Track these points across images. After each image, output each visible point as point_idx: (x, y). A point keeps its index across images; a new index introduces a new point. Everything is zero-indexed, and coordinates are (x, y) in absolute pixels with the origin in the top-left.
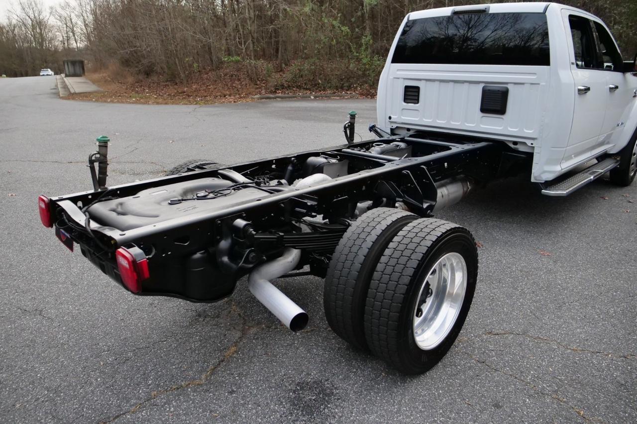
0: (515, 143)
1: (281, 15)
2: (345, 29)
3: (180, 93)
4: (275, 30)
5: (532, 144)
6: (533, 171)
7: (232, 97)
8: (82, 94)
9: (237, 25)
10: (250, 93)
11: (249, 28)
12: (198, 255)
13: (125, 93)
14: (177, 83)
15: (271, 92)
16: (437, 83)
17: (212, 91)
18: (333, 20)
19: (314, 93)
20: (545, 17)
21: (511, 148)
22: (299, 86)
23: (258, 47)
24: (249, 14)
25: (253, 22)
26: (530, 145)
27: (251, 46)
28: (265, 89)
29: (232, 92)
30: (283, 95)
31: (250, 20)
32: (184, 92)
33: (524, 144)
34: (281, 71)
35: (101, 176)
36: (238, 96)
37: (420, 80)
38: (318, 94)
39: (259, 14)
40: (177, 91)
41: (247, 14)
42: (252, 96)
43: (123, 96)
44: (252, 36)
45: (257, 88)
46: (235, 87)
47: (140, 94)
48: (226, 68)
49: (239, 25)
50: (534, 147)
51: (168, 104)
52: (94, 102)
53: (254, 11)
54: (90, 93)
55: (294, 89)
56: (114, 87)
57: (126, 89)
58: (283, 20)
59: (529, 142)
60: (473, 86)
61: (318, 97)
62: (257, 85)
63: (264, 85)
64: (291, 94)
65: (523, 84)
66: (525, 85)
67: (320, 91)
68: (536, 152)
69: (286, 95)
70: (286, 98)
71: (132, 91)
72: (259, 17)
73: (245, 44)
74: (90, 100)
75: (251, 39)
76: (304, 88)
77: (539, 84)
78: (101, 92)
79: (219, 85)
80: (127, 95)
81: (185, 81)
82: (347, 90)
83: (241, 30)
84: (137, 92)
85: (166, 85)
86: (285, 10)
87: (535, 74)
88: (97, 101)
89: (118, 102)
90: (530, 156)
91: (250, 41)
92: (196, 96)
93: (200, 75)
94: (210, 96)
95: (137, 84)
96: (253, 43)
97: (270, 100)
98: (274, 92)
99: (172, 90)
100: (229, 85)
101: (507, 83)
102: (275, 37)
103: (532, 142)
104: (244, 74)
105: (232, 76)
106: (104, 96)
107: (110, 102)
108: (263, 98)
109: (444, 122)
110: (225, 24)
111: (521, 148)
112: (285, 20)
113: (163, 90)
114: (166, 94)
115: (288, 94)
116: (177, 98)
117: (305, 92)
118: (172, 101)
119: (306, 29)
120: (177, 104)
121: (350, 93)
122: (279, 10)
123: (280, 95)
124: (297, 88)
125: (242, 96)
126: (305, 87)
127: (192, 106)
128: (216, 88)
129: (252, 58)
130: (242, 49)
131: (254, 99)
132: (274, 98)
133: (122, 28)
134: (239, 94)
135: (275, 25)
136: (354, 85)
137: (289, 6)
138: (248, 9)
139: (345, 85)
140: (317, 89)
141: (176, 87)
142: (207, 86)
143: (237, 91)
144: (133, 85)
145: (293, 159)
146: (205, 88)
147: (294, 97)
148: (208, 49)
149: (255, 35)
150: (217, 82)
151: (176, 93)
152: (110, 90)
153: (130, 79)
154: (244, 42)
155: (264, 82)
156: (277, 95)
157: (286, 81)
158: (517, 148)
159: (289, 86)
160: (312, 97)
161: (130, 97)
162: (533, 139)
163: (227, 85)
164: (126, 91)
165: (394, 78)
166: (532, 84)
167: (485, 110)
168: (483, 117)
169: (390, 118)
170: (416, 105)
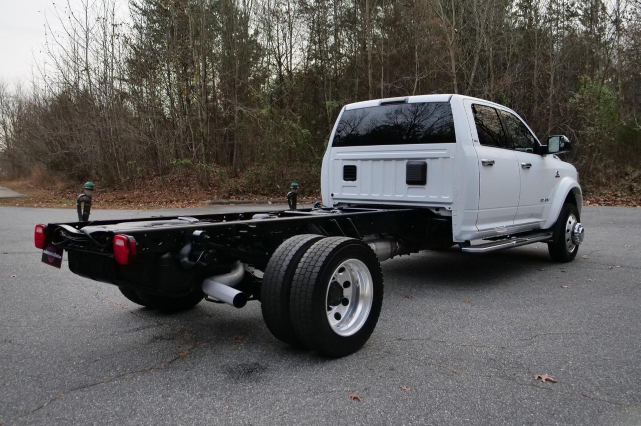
0: (437, 209)
1: (236, 117)
2: (305, 131)
3: (119, 199)
4: (230, 132)
5: (449, 208)
6: (453, 232)
7: (179, 203)
8: (3, 200)
9: (188, 127)
10: (200, 199)
11: (202, 130)
12: (166, 256)
13: (54, 198)
14: (115, 189)
15: (224, 198)
16: (370, 162)
17: (157, 197)
18: (293, 123)
19: (271, 199)
20: (450, 105)
21: (434, 213)
22: (256, 191)
23: (210, 150)
24: (201, 114)
25: (206, 124)
27: (203, 149)
28: (217, 195)
29: (180, 198)
30: (237, 201)
31: (202, 123)
32: (125, 198)
33: (444, 208)
34: (236, 176)
35: (85, 213)
36: (186, 202)
37: (356, 160)
38: (277, 199)
39: (213, 115)
40: (117, 197)
41: (199, 116)
42: (203, 202)
43: (52, 202)
44: (204, 139)
45: (208, 194)
46: (183, 193)
47: (72, 200)
48: (174, 173)
49: (191, 126)
50: (451, 211)
51: (106, 209)
52: (18, 206)
53: (208, 113)
54: (12, 198)
55: (250, 194)
56: (40, 193)
57: (56, 195)
58: (240, 122)
59: (447, 207)
60: (400, 163)
61: (277, 202)
62: (208, 191)
63: (216, 191)
64: (246, 200)
65: (437, 158)
66: (439, 159)
67: (279, 197)
68: (453, 214)
69: (241, 201)
70: (240, 203)
71: (63, 197)
72: (212, 120)
73: (195, 148)
74: (12, 205)
75: (202, 142)
76: (260, 194)
77: (449, 158)
78: (26, 198)
79: (165, 191)
80: (56, 201)
81: (125, 188)
82: (309, 196)
83: (193, 132)
84: (68, 198)
85: (102, 191)
86: (241, 111)
87: (446, 149)
88: (21, 206)
89: (47, 207)
90: (449, 219)
91: (202, 144)
92: (138, 202)
93: (144, 180)
94: (155, 202)
95: (68, 190)
96: (206, 146)
97: (223, 205)
98: (227, 198)
99: (110, 196)
100: (177, 191)
101: (425, 159)
102: (230, 140)
103: (449, 206)
104: (194, 180)
105: (180, 181)
106: (29, 202)
107: (37, 207)
108: (215, 204)
109: (378, 195)
110: (174, 126)
111: (443, 213)
112: (241, 122)
113: (99, 196)
114: (102, 200)
115: (243, 199)
116: (115, 204)
117: (262, 198)
118: (110, 207)
119: (264, 132)
120: (116, 209)
121: (312, 199)
122: (234, 112)
123: (234, 200)
124: (253, 193)
125: (191, 201)
126: (262, 192)
127: (134, 210)
128: (161, 194)
129: (204, 162)
130: (193, 152)
131: (205, 204)
132: (227, 204)
133: (56, 129)
134: (188, 200)
135: (230, 127)
136: (315, 191)
137: (245, 107)
138: (201, 110)
139: (306, 190)
140: (275, 195)
141: (114, 193)
142: (151, 192)
143: (185, 198)
144: (63, 191)
145: (240, 215)
146: (149, 194)
147: (249, 203)
148: (153, 152)
149: (208, 138)
150: (163, 188)
151: (114, 199)
152: (36, 196)
153: (60, 185)
154: (195, 144)
155: (216, 188)
156: (231, 200)
157: (241, 186)
158: (439, 214)
159: (244, 192)
160: (270, 203)
161: (61, 202)
162: (450, 204)
163: (174, 191)
164: (55, 197)
165: (335, 160)
166: (444, 158)
167: (409, 182)
168: (409, 188)
169: (332, 195)
170: (355, 182)
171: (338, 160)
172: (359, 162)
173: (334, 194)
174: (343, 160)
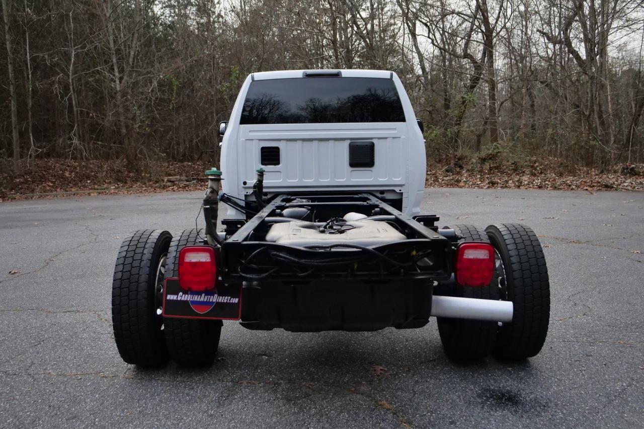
0: (383, 192)
5: (400, 190)
16: (299, 142)
20: (393, 83)
26: (398, 191)
33: (394, 191)
37: (279, 140)
50: (402, 193)
59: (397, 189)
60: (339, 143)
65: (386, 138)
66: (388, 139)
68: (404, 197)
77: (400, 138)
87: (395, 129)
101: (372, 139)
103: (400, 188)
109: (312, 180)
111: (390, 196)
158: (384, 197)
162: (401, 186)
165: (246, 140)
166: (393, 138)
167: (353, 164)
168: (352, 171)
169: (245, 183)
170: (277, 166)
171: (252, 140)
172: (283, 143)
173: (247, 181)
174: (260, 140)
